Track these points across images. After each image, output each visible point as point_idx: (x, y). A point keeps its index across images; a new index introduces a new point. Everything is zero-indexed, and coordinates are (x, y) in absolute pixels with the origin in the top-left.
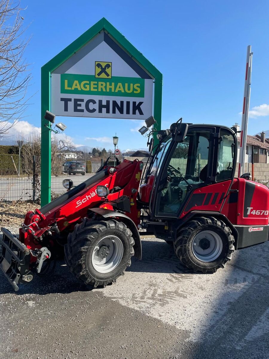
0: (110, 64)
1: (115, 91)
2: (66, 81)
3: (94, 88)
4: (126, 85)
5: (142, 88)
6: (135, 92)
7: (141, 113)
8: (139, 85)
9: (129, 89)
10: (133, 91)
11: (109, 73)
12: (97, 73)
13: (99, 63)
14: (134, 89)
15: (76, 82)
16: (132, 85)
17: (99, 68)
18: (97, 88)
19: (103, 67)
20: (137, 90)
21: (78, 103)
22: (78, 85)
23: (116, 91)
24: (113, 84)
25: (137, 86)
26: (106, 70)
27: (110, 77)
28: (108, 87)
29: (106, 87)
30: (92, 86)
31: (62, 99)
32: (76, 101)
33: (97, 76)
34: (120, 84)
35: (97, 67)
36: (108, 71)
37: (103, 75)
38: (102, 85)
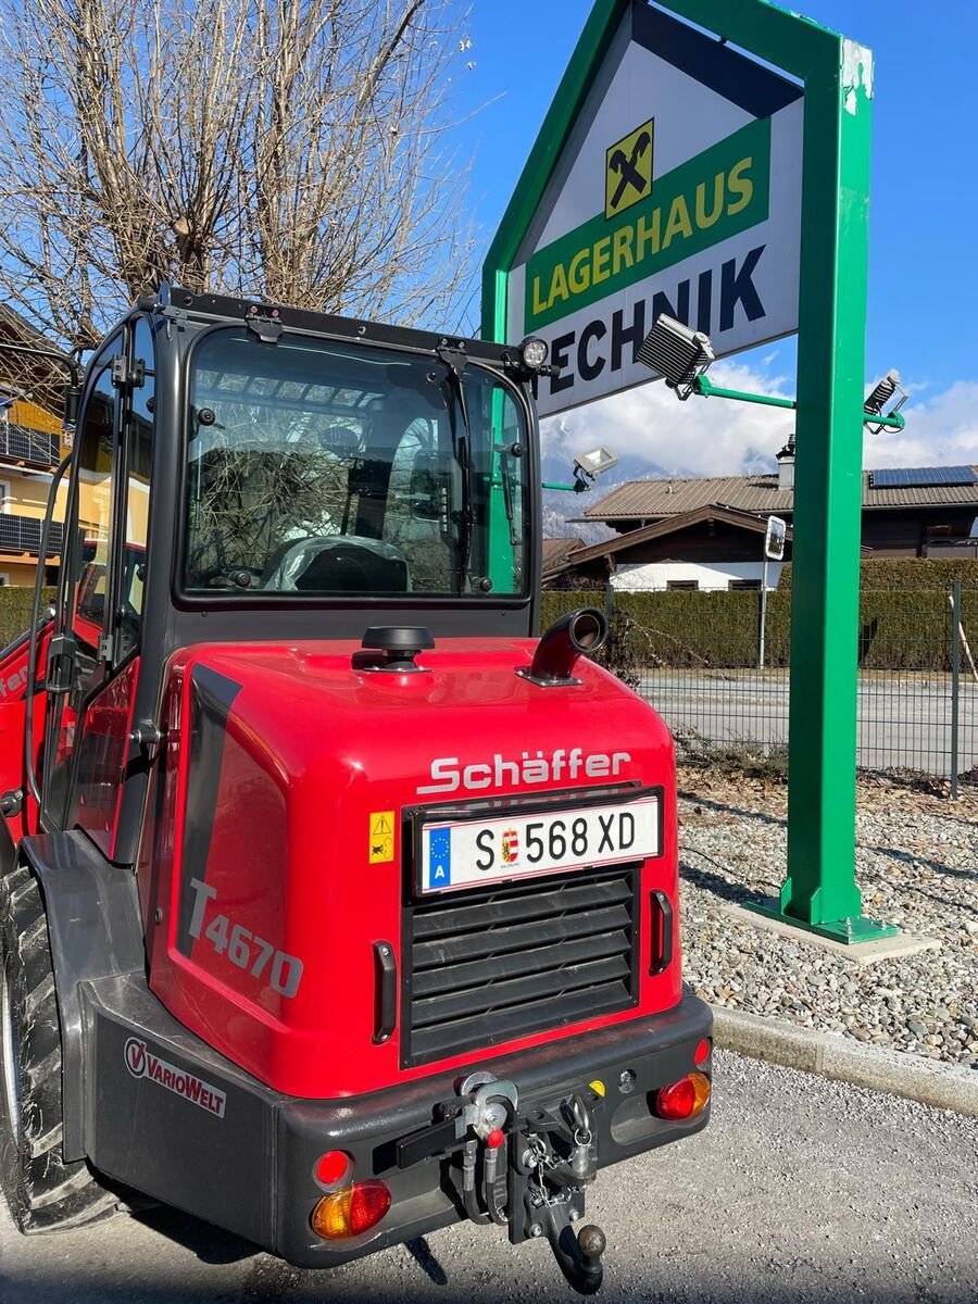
0: (649, 129)
1: (661, 244)
2: (537, 281)
3: (603, 268)
4: (701, 189)
5: (760, 176)
6: (732, 209)
7: (755, 310)
8: (746, 163)
9: (709, 210)
10: (725, 209)
11: (645, 175)
12: (611, 195)
13: (615, 149)
14: (729, 198)
15: (559, 269)
16: (719, 180)
17: (616, 171)
18: (610, 263)
19: (628, 159)
20: (739, 196)
22: (563, 279)
23: (667, 243)
24: (657, 214)
25: (742, 175)
26: (636, 168)
27: (647, 190)
28: (643, 236)
29: (634, 246)
30: (599, 260)
33: (611, 212)
34: (679, 203)
35: (611, 171)
36: (642, 167)
37: (631, 195)
38: (623, 240)
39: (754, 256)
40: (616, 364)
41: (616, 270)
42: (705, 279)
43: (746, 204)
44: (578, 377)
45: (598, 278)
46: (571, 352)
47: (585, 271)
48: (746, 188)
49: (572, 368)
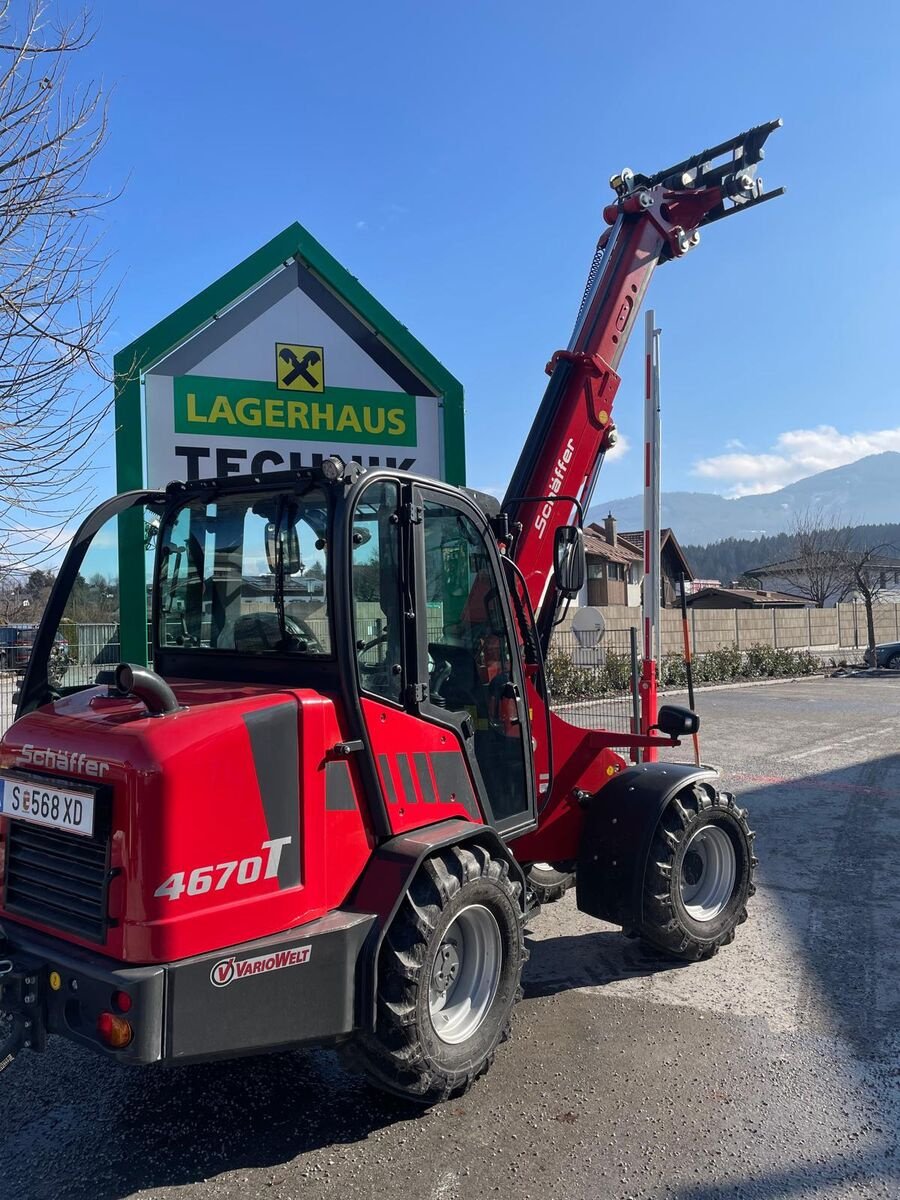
0: (319, 351)
2: (191, 398)
3: (276, 418)
4: (367, 411)
5: (410, 419)
6: (391, 431)
8: (401, 412)
9: (375, 424)
10: (386, 429)
11: (317, 377)
12: (283, 374)
13: (287, 347)
14: (389, 424)
15: (221, 400)
16: (381, 411)
17: (288, 362)
18: (285, 418)
19: (300, 360)
20: (396, 427)
21: (230, 460)
22: (227, 408)
23: (340, 428)
24: (330, 408)
25: (397, 416)
26: (307, 369)
27: (319, 388)
29: (309, 417)
30: (270, 413)
31: (180, 451)
32: (223, 454)
33: (282, 385)
34: (348, 409)
35: (280, 359)
36: (313, 370)
37: (300, 383)
38: (298, 410)
41: (292, 424)
45: (270, 422)
46: (244, 463)
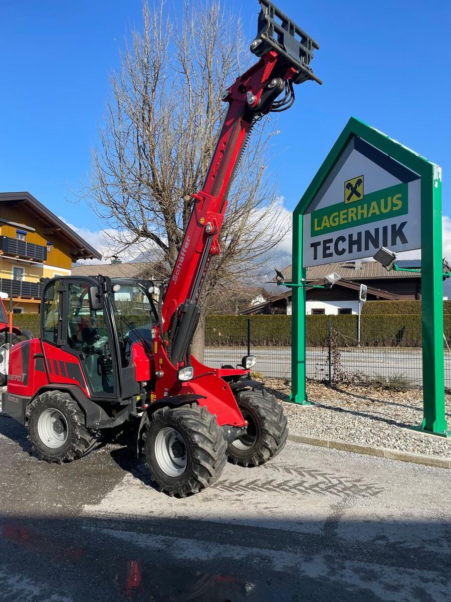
0: (361, 178)
1: (368, 215)
2: (316, 220)
3: (344, 219)
4: (382, 201)
5: (405, 199)
6: (395, 209)
7: (404, 241)
8: (400, 195)
9: (386, 207)
10: (392, 208)
11: (361, 192)
12: (347, 197)
13: (348, 182)
14: (393, 205)
15: (325, 217)
16: (389, 199)
17: (349, 189)
18: (346, 219)
19: (354, 186)
20: (397, 205)
21: (327, 245)
22: (327, 221)
23: (370, 215)
24: (365, 206)
25: (397, 199)
26: (357, 190)
27: (361, 197)
28: (360, 212)
29: (356, 214)
30: (342, 217)
31: (312, 245)
32: (326, 242)
33: (347, 202)
34: (374, 204)
35: (346, 189)
36: (359, 189)
37: (354, 198)
38: (352, 212)
39: (403, 225)
40: (350, 251)
41: (350, 220)
42: (385, 229)
43: (400, 207)
44: (334, 254)
45: (342, 222)
46: (332, 245)
47: (337, 219)
48: (400, 203)
49: (332, 250)
